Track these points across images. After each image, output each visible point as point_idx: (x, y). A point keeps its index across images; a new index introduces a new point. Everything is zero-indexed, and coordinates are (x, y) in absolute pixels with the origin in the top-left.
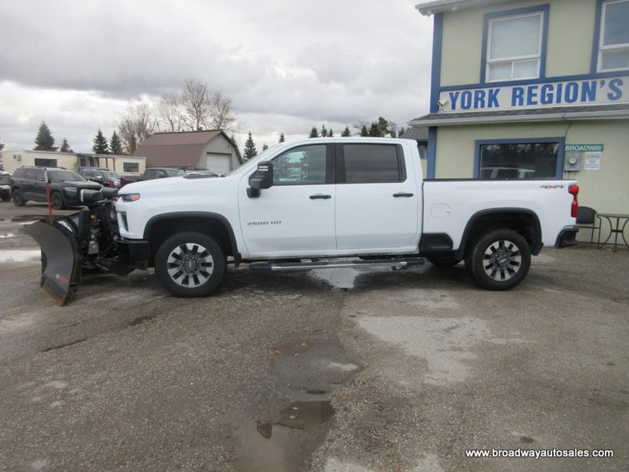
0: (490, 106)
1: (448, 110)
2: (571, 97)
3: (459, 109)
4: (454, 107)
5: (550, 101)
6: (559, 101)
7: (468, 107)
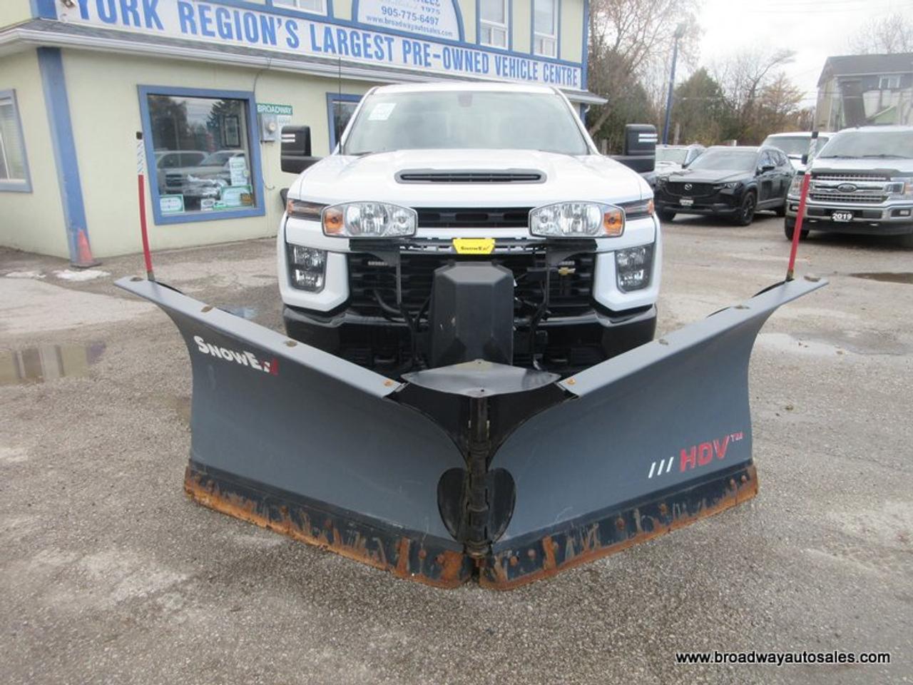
0: (149, 25)
1: (76, 18)
3: (96, 21)
4: (85, 15)
5: (230, 36)
6: (240, 37)
7: (113, 19)
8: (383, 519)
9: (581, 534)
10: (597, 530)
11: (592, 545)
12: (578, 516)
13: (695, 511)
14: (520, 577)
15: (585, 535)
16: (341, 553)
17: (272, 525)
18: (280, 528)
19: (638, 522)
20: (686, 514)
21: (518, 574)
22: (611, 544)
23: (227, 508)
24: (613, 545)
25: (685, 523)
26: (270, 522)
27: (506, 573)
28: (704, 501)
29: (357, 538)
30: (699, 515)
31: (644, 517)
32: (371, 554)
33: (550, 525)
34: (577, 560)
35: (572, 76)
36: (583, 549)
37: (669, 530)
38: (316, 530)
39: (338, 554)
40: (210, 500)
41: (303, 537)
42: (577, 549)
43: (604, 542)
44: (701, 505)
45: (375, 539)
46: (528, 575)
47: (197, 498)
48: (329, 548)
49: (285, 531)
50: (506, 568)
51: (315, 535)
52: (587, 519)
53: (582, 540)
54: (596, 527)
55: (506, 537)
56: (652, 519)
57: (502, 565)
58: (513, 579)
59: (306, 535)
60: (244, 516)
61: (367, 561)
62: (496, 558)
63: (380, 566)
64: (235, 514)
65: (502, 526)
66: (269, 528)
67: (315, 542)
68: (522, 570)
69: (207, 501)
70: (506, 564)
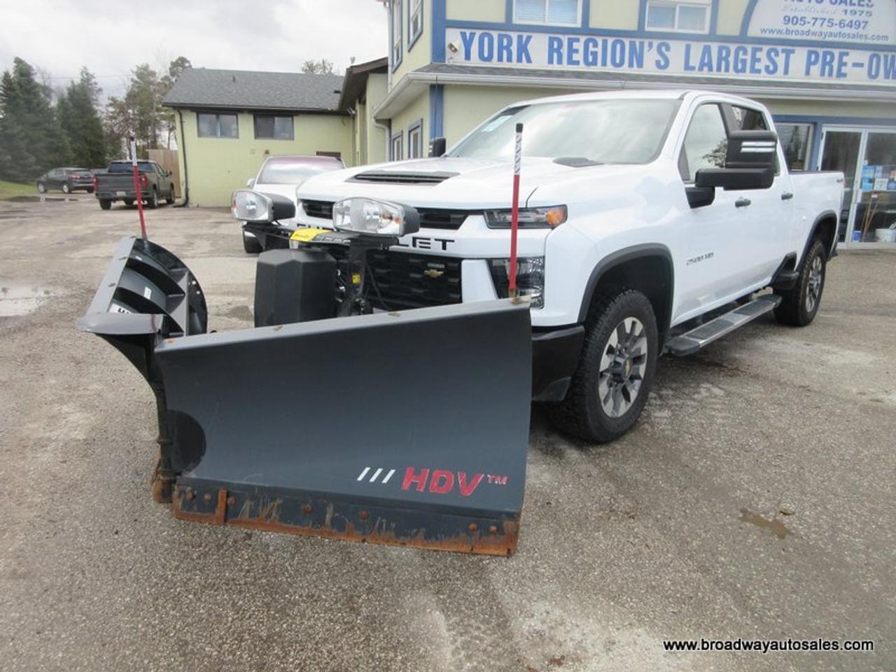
0: (519, 60)
1: (458, 59)
2: (618, 61)
3: (475, 61)
4: (468, 57)
5: (595, 63)
6: (604, 64)
7: (490, 58)
9: (261, 503)
10: (278, 506)
11: (269, 516)
12: (267, 485)
13: (406, 535)
14: (191, 513)
15: (264, 505)
19: (328, 517)
20: (393, 534)
21: (190, 509)
22: (289, 523)
24: (292, 526)
25: (388, 541)
27: (180, 504)
28: (423, 530)
30: (410, 542)
31: (337, 515)
33: (236, 482)
34: (249, 523)
36: (258, 516)
37: (364, 541)
42: (253, 513)
43: (283, 518)
44: (416, 534)
46: (199, 514)
50: (181, 500)
52: (274, 493)
53: (260, 508)
54: (279, 501)
55: (192, 475)
56: (347, 521)
57: (179, 496)
58: (184, 511)
62: (176, 487)
65: (191, 464)
68: (195, 508)
70: (182, 497)
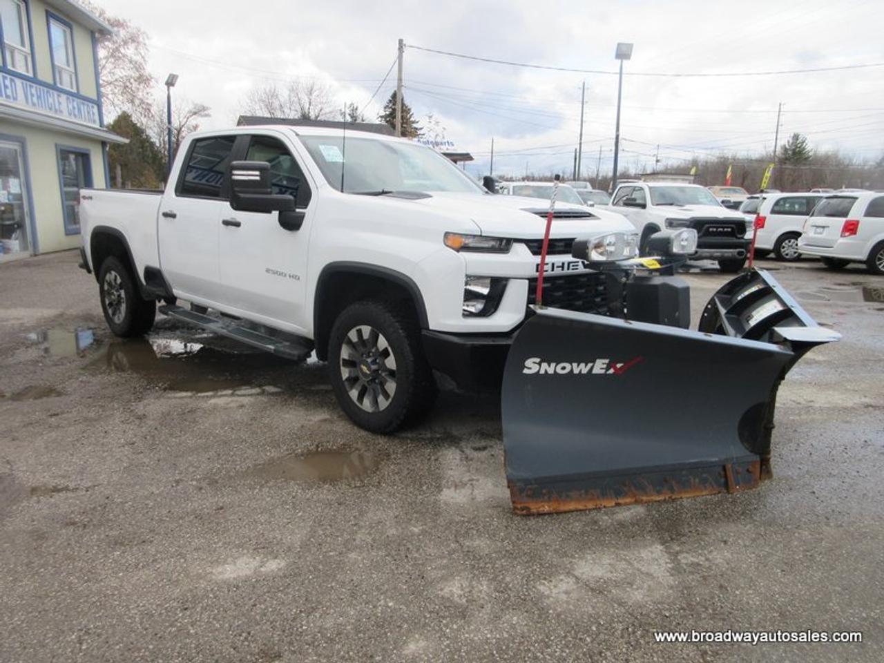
8: (703, 459)
16: (683, 496)
17: (621, 501)
18: (628, 500)
23: (572, 506)
26: (617, 499)
29: (692, 480)
32: (705, 487)
35: (91, 113)
38: (658, 488)
39: (681, 498)
40: (549, 507)
41: (648, 498)
45: (704, 475)
47: (535, 511)
48: (673, 497)
49: (633, 500)
51: (659, 493)
59: (652, 496)
60: (590, 506)
61: (704, 493)
63: (714, 492)
64: (581, 507)
66: (618, 505)
67: (661, 498)
69: (546, 509)
